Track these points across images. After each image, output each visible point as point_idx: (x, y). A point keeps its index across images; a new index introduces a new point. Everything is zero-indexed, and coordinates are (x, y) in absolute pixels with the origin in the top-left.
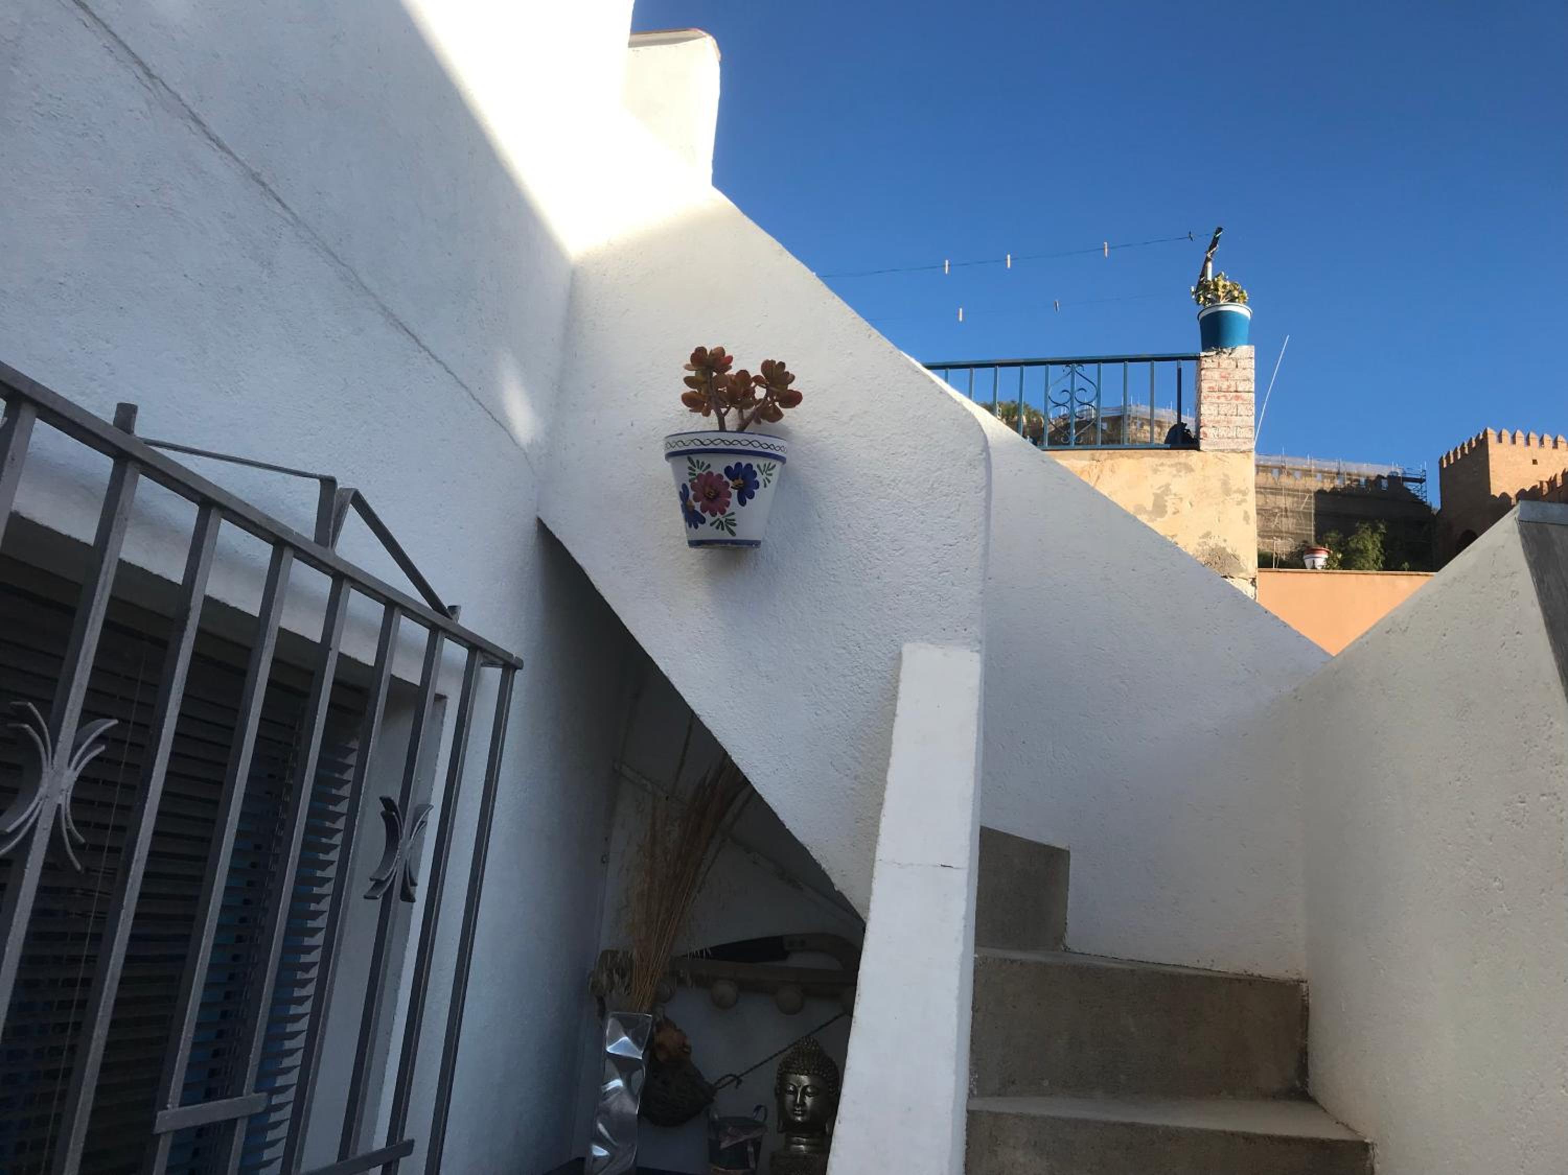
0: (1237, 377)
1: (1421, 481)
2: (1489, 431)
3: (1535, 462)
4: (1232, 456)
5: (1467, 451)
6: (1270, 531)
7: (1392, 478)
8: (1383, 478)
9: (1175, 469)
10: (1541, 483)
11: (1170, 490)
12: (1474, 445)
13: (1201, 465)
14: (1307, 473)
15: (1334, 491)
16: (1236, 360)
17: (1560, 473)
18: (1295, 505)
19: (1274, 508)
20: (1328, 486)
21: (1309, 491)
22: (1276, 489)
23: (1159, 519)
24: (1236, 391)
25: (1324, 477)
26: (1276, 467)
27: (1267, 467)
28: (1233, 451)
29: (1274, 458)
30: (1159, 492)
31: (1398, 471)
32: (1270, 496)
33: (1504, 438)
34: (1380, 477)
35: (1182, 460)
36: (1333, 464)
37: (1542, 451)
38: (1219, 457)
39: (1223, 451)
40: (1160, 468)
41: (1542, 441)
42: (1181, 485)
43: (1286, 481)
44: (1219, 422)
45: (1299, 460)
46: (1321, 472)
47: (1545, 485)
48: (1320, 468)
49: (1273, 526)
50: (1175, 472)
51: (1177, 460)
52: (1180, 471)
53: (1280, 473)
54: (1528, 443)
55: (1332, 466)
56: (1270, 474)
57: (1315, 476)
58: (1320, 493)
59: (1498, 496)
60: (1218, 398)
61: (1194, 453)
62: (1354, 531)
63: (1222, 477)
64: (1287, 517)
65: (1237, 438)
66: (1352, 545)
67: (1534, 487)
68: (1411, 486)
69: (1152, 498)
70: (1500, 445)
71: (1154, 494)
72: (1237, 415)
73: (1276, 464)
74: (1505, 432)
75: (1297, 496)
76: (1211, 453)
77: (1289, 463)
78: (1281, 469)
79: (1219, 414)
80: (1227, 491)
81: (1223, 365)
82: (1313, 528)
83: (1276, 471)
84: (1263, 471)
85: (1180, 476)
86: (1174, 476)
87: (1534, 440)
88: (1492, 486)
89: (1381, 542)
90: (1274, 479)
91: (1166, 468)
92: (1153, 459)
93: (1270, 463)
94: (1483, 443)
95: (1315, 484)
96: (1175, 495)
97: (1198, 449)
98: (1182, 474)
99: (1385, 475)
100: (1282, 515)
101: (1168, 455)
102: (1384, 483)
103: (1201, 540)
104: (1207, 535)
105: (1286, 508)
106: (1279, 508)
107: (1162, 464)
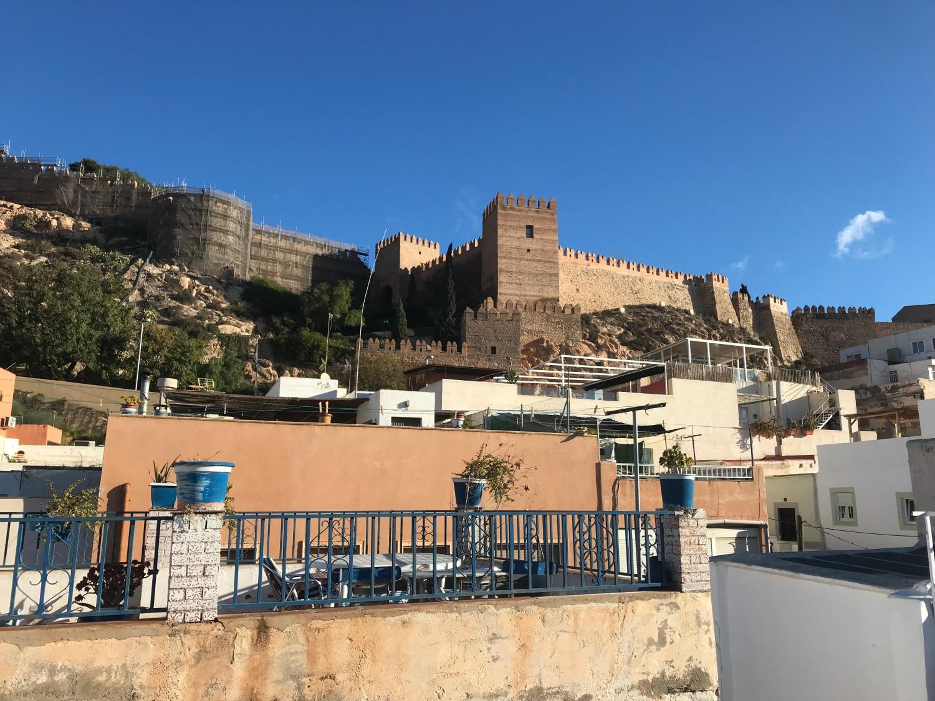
0: (698, 534)
1: (366, 255)
2: (401, 234)
3: (420, 253)
4: (699, 594)
5: (389, 242)
6: (286, 275)
7: (353, 252)
8: (348, 251)
9: (669, 607)
10: (422, 264)
11: (667, 625)
12: (393, 240)
13: (683, 603)
14: (307, 243)
15: (323, 256)
16: (697, 520)
17: (431, 261)
18: (301, 261)
19: (289, 261)
20: (320, 252)
21: (309, 254)
22: (291, 250)
23: (662, 648)
24: (699, 544)
25: (317, 247)
26: (291, 237)
27: (287, 237)
28: (700, 591)
29: (291, 232)
30: (661, 626)
31: (356, 248)
32: (288, 254)
33: (407, 238)
34: (346, 250)
35: (673, 600)
36: (322, 239)
37: (423, 247)
38: (693, 596)
39: (694, 591)
40: (661, 607)
41: (423, 242)
42: (674, 620)
43: (297, 246)
44: (691, 569)
45: (305, 235)
46: (317, 244)
47: (424, 265)
48: (315, 241)
49: (288, 272)
50: (669, 610)
51: (669, 601)
52: (672, 609)
53: (294, 241)
54: (418, 243)
55: (321, 241)
56: (288, 241)
57: (313, 245)
58: (316, 256)
59: (403, 269)
60: (690, 550)
61: (679, 593)
62: (337, 284)
63: (696, 612)
64: (296, 267)
65: (701, 581)
66: (335, 293)
67: (419, 266)
68: (361, 257)
69: (658, 631)
70: (405, 242)
71: (658, 628)
72: (700, 563)
73: (292, 236)
74: (408, 235)
75: (303, 256)
76: (689, 593)
77: (300, 236)
78: (294, 239)
79: (691, 563)
80: (699, 624)
81: (691, 524)
82: (310, 275)
83: (291, 240)
84: (285, 239)
85: (673, 613)
86: (669, 613)
87: (420, 242)
88: (401, 263)
89: (350, 292)
90: (290, 244)
91: (664, 607)
92: (656, 600)
93: (288, 235)
94: (398, 240)
95: (313, 250)
96: (671, 628)
97: (682, 592)
98: (673, 611)
99: (350, 249)
100: (293, 266)
101: (665, 597)
102: (348, 253)
103: (687, 663)
104: (690, 659)
105: (296, 262)
106: (292, 261)
107: (662, 604)
